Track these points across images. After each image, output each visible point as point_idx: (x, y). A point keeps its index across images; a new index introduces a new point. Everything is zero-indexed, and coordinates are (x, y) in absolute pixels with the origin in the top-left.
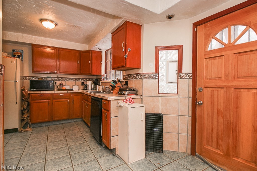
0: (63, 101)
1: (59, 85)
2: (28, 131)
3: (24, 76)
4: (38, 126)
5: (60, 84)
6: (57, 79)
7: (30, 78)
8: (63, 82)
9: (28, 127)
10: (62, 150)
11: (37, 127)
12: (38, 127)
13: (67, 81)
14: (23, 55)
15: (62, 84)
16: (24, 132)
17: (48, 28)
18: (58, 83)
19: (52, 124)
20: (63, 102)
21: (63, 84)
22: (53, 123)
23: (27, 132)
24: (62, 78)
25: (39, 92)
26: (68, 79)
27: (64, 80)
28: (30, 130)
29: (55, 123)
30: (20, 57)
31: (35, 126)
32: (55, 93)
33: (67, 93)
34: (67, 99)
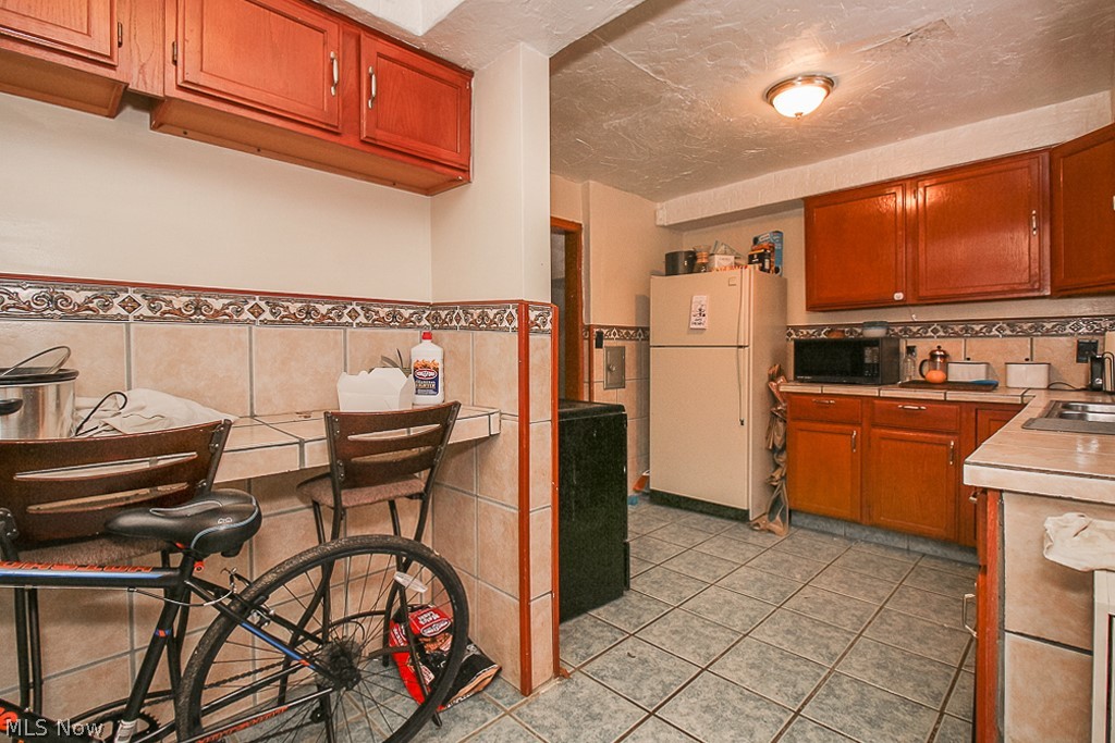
0: (923, 442)
1: (928, 357)
2: (773, 533)
3: (793, 327)
4: (816, 527)
5: (933, 356)
6: (917, 332)
7: (811, 332)
8: (949, 345)
9: (778, 518)
10: (796, 669)
11: (812, 530)
12: (816, 531)
13: (976, 335)
14: (781, 251)
15: (945, 356)
16: (762, 530)
17: (797, 115)
18: (923, 347)
19: (875, 540)
20: (925, 446)
21: (949, 352)
22: (877, 535)
23: (770, 535)
24: (945, 325)
25: (816, 389)
26: (977, 328)
27: (958, 335)
28: (781, 529)
29: (889, 538)
30: (767, 260)
31: (807, 521)
32: (879, 398)
33: (945, 402)
34: (944, 437)
